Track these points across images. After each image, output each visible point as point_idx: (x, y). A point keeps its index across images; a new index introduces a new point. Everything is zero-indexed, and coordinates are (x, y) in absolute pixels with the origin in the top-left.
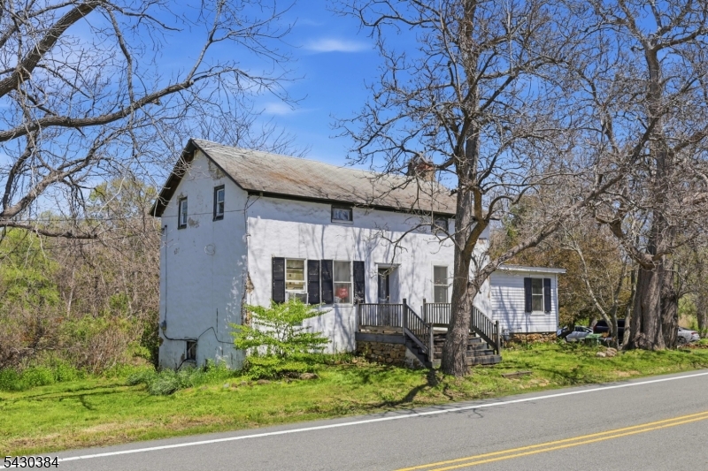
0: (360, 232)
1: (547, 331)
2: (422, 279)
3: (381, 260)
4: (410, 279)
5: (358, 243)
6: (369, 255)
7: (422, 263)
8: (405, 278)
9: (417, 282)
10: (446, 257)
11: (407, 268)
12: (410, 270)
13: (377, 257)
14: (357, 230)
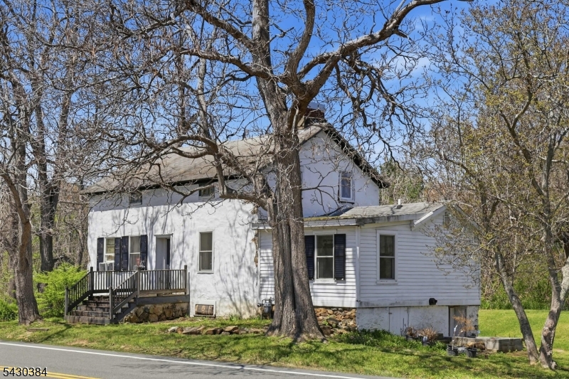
0: (147, 210)
1: (340, 306)
2: (191, 247)
3: (159, 232)
4: (181, 247)
5: (146, 220)
6: (152, 229)
7: (191, 232)
8: (177, 247)
9: (186, 249)
10: (211, 222)
11: (179, 237)
12: (181, 240)
13: (158, 230)
14: (145, 208)
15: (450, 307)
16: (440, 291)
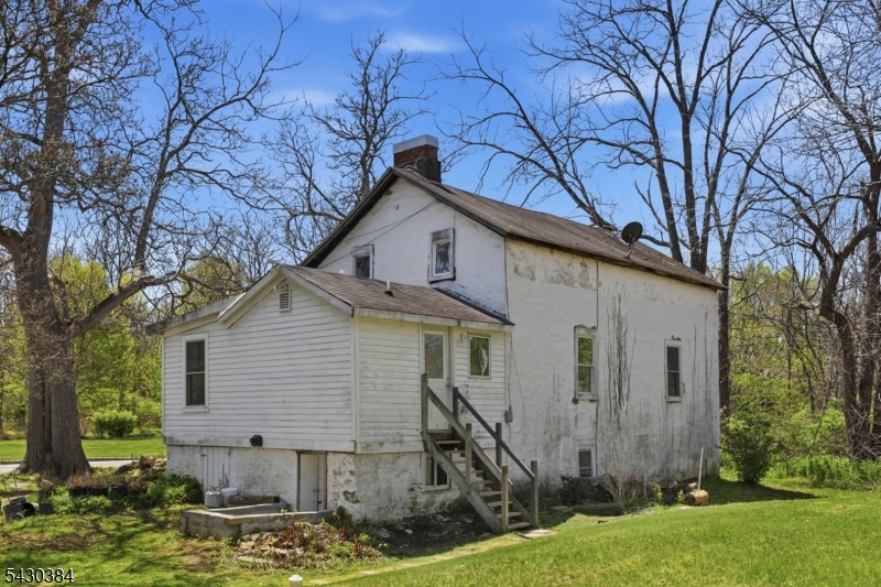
15: (300, 453)
16: (271, 423)
